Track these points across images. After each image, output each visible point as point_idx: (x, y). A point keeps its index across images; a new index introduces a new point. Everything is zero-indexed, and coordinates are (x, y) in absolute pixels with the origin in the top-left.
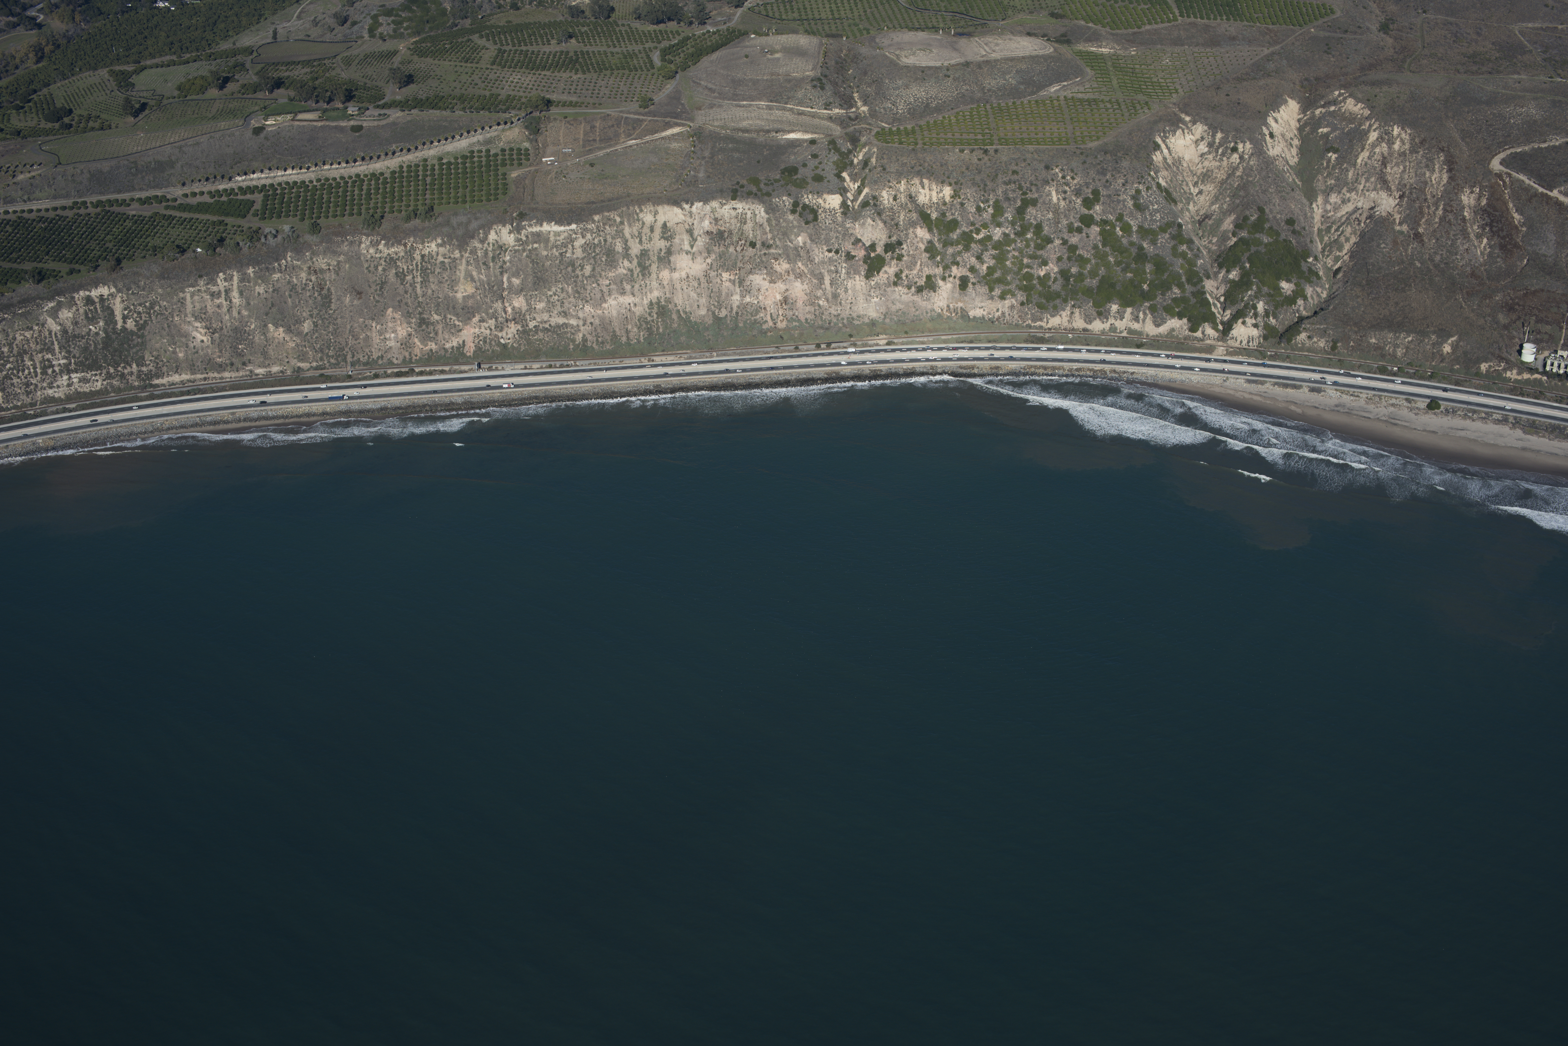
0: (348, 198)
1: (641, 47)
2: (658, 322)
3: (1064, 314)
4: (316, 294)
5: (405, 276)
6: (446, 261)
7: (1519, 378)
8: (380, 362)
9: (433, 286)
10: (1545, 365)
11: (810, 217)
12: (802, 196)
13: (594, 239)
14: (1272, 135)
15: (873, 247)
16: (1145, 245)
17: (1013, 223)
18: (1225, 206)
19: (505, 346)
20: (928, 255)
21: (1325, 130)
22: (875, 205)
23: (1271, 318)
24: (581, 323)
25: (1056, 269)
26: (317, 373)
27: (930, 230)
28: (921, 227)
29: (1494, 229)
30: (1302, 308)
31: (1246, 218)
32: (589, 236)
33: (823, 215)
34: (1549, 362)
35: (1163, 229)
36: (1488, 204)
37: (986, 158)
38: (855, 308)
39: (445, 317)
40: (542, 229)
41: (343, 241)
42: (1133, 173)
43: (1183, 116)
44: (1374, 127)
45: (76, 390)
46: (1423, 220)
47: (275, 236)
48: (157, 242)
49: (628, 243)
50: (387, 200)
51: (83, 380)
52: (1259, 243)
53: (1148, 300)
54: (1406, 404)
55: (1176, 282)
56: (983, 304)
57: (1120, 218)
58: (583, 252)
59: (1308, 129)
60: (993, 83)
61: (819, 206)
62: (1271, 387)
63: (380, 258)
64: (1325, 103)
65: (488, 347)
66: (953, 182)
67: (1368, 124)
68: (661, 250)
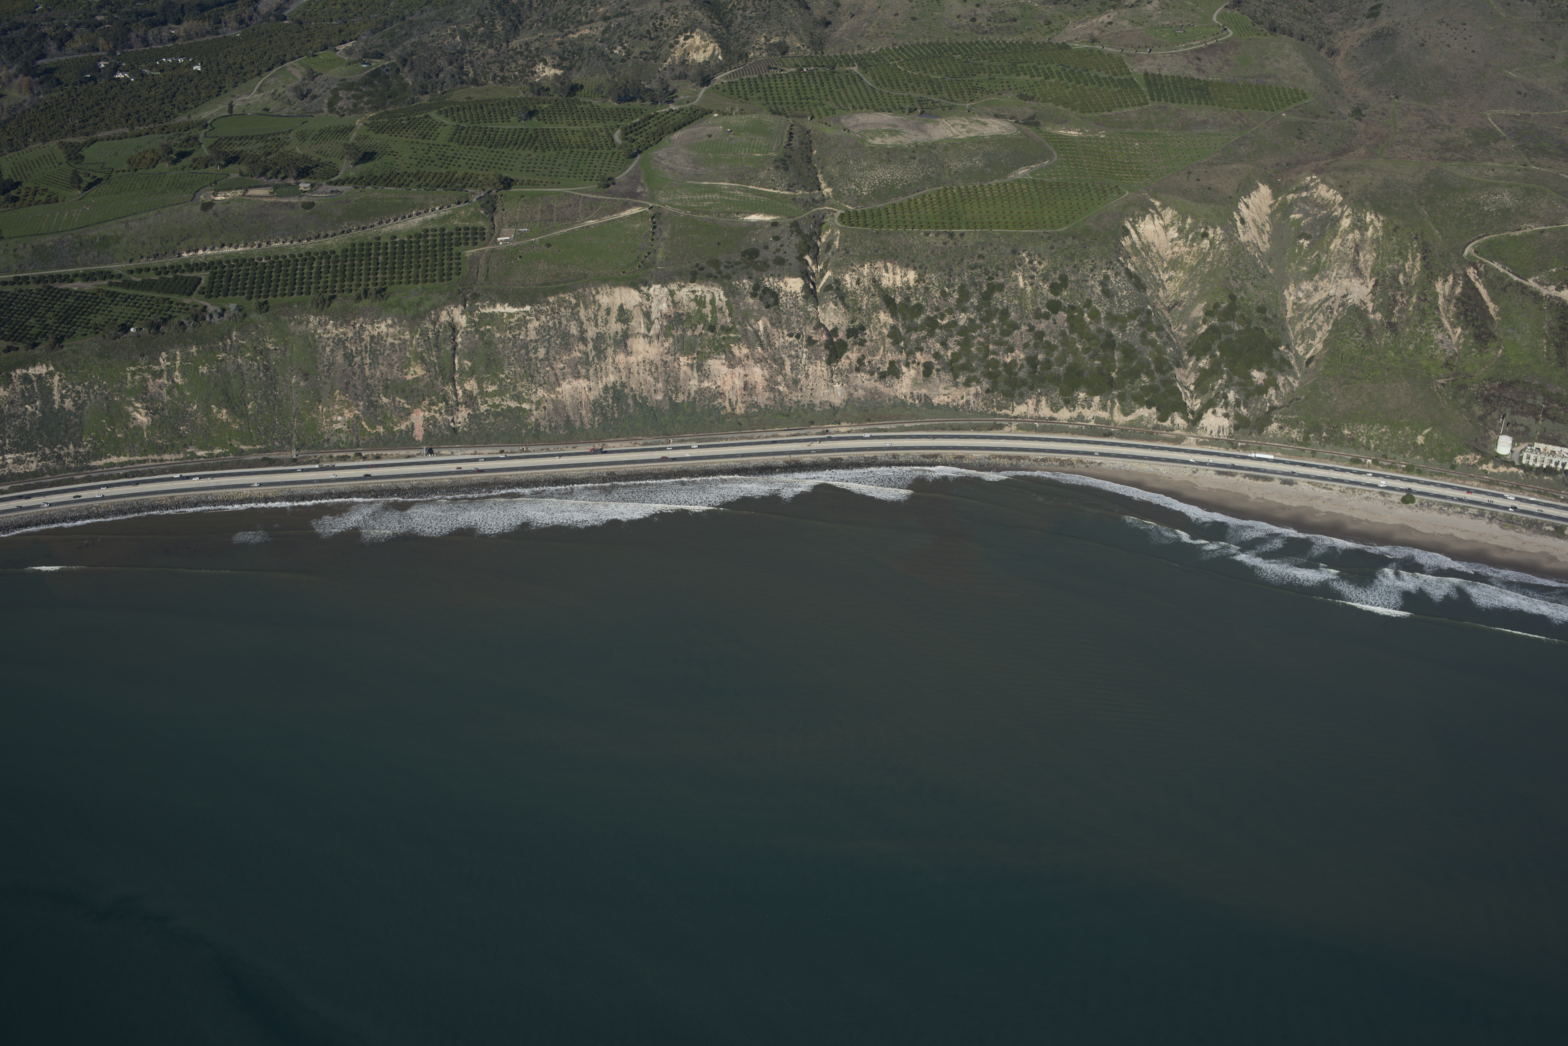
0: (298, 276)
1: (601, 125)
2: (613, 407)
3: (1030, 402)
4: (261, 375)
5: (354, 357)
6: (396, 342)
7: (1495, 471)
8: (326, 445)
9: (382, 368)
10: (1521, 458)
11: (772, 300)
12: (764, 279)
13: (548, 322)
14: (1243, 221)
15: (835, 331)
16: (1113, 332)
17: (978, 309)
18: (1195, 293)
19: (455, 430)
20: (891, 340)
21: (1298, 216)
22: (838, 289)
23: (1242, 408)
24: (534, 407)
25: (1022, 356)
26: (260, 457)
27: (894, 315)
28: (885, 312)
29: (1469, 318)
30: (1273, 398)
31: (1217, 305)
32: (543, 318)
33: (784, 299)
34: (1525, 455)
35: (1132, 316)
36: (1462, 293)
37: (951, 242)
38: (816, 394)
39: (394, 400)
40: (495, 310)
41: (291, 321)
42: (1101, 259)
43: (1152, 200)
44: (1346, 214)
45: (10, 471)
46: (1397, 308)
47: (221, 315)
48: (99, 319)
49: (584, 326)
50: (338, 279)
51: (18, 461)
52: (1229, 330)
53: (1116, 389)
54: (1380, 497)
55: (1145, 370)
56: (947, 392)
57: (1088, 304)
58: (537, 334)
59: (1279, 215)
60: (960, 165)
61: (780, 289)
62: (1242, 479)
63: (328, 339)
64: (1297, 189)
65: (437, 431)
66: (917, 265)
67: (1340, 210)
68: (617, 333)
